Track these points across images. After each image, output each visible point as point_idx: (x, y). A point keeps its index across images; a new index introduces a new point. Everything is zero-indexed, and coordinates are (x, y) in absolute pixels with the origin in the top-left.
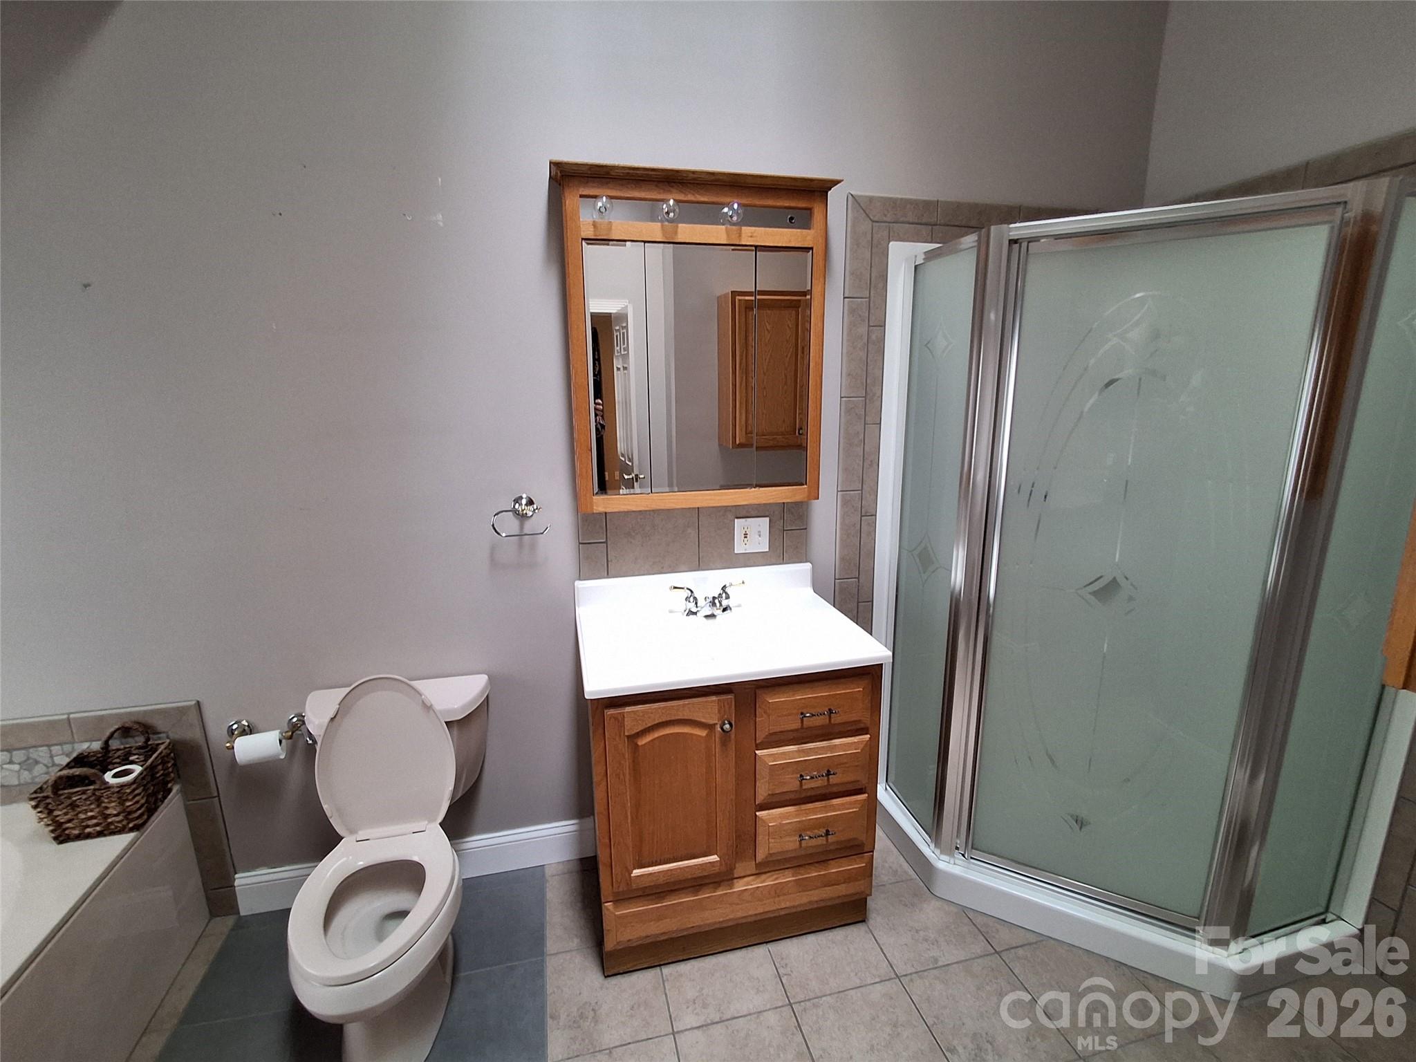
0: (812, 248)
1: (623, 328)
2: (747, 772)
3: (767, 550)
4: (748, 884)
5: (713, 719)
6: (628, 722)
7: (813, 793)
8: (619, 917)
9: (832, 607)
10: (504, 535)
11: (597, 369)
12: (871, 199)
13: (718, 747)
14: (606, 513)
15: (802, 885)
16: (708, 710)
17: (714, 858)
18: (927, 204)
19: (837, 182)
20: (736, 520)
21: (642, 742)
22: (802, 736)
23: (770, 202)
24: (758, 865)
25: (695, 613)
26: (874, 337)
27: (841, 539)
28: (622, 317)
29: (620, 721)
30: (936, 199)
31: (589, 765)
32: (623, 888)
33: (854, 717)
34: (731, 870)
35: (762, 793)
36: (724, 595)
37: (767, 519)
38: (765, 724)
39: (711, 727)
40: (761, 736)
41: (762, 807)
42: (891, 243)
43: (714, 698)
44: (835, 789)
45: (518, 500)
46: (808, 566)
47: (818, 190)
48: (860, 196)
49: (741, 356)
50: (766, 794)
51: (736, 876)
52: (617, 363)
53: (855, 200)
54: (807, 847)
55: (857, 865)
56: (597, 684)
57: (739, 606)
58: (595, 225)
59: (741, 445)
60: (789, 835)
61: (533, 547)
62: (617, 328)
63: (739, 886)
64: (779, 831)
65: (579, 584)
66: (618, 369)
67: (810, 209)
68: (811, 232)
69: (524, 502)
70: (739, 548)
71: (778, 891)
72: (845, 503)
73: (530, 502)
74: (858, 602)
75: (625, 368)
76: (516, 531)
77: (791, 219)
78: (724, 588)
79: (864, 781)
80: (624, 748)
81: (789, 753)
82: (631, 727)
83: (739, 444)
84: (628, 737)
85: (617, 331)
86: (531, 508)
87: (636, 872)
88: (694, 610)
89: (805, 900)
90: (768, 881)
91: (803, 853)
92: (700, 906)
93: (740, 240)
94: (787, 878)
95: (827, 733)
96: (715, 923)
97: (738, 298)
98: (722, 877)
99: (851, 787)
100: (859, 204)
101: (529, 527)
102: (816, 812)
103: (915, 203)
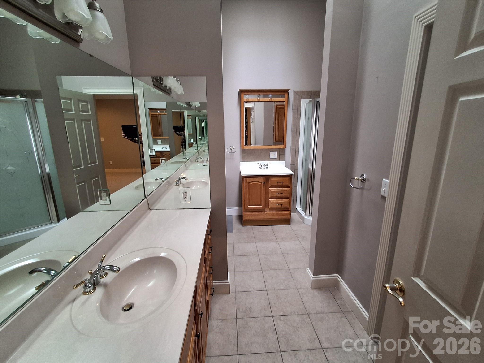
0: (285, 102)
1: (253, 111)
2: (267, 192)
3: (276, 158)
4: (267, 212)
5: (262, 182)
6: (248, 180)
7: (279, 197)
8: (245, 214)
9: (289, 170)
10: (228, 152)
11: (246, 121)
12: (298, 91)
13: (263, 186)
14: (246, 149)
15: (277, 214)
16: (261, 180)
17: (262, 206)
18: (309, 91)
19: (289, 90)
20: (270, 152)
21: (250, 184)
22: (277, 186)
23: (277, 94)
24: (269, 209)
25: (261, 168)
26: (298, 117)
27: (291, 157)
28: (253, 108)
29: (247, 180)
30: (311, 90)
31: (241, 190)
32: (246, 209)
33: (287, 184)
34: (264, 209)
35: (270, 196)
36: (267, 165)
37: (276, 152)
38: (271, 184)
39: (261, 183)
40: (270, 186)
41: (271, 198)
42: (302, 99)
43: (262, 178)
44: (283, 197)
45: (231, 147)
46: (284, 162)
47: (287, 91)
48: (295, 91)
49: (277, 120)
50: (271, 196)
51: (265, 211)
52: (251, 120)
53: (295, 92)
54: (278, 207)
55: (288, 212)
56: (243, 173)
57: (270, 168)
58: (246, 99)
59: (277, 141)
60: (275, 204)
61: (233, 155)
62: (252, 111)
63: (266, 213)
64: (273, 203)
65: (241, 162)
66: (251, 122)
67: (285, 94)
68: (285, 99)
69: (232, 147)
70: (271, 157)
71: (273, 215)
72: (292, 149)
73: (233, 147)
74: (295, 170)
75: (253, 122)
76: (231, 152)
77: (281, 96)
78: (267, 164)
79: (289, 196)
80: (247, 184)
81: (275, 189)
82: (248, 181)
83: (276, 141)
84: (248, 183)
85: (252, 112)
86: (233, 148)
87: (248, 207)
88: (261, 167)
89: (278, 217)
90: (271, 213)
91: (277, 208)
92: (259, 215)
93: (271, 100)
94: (274, 212)
95: (282, 186)
96: (261, 219)
97: (277, 106)
98: (263, 210)
99: (286, 197)
100: (296, 92)
101: (232, 151)
102: (280, 201)
103: (307, 91)
